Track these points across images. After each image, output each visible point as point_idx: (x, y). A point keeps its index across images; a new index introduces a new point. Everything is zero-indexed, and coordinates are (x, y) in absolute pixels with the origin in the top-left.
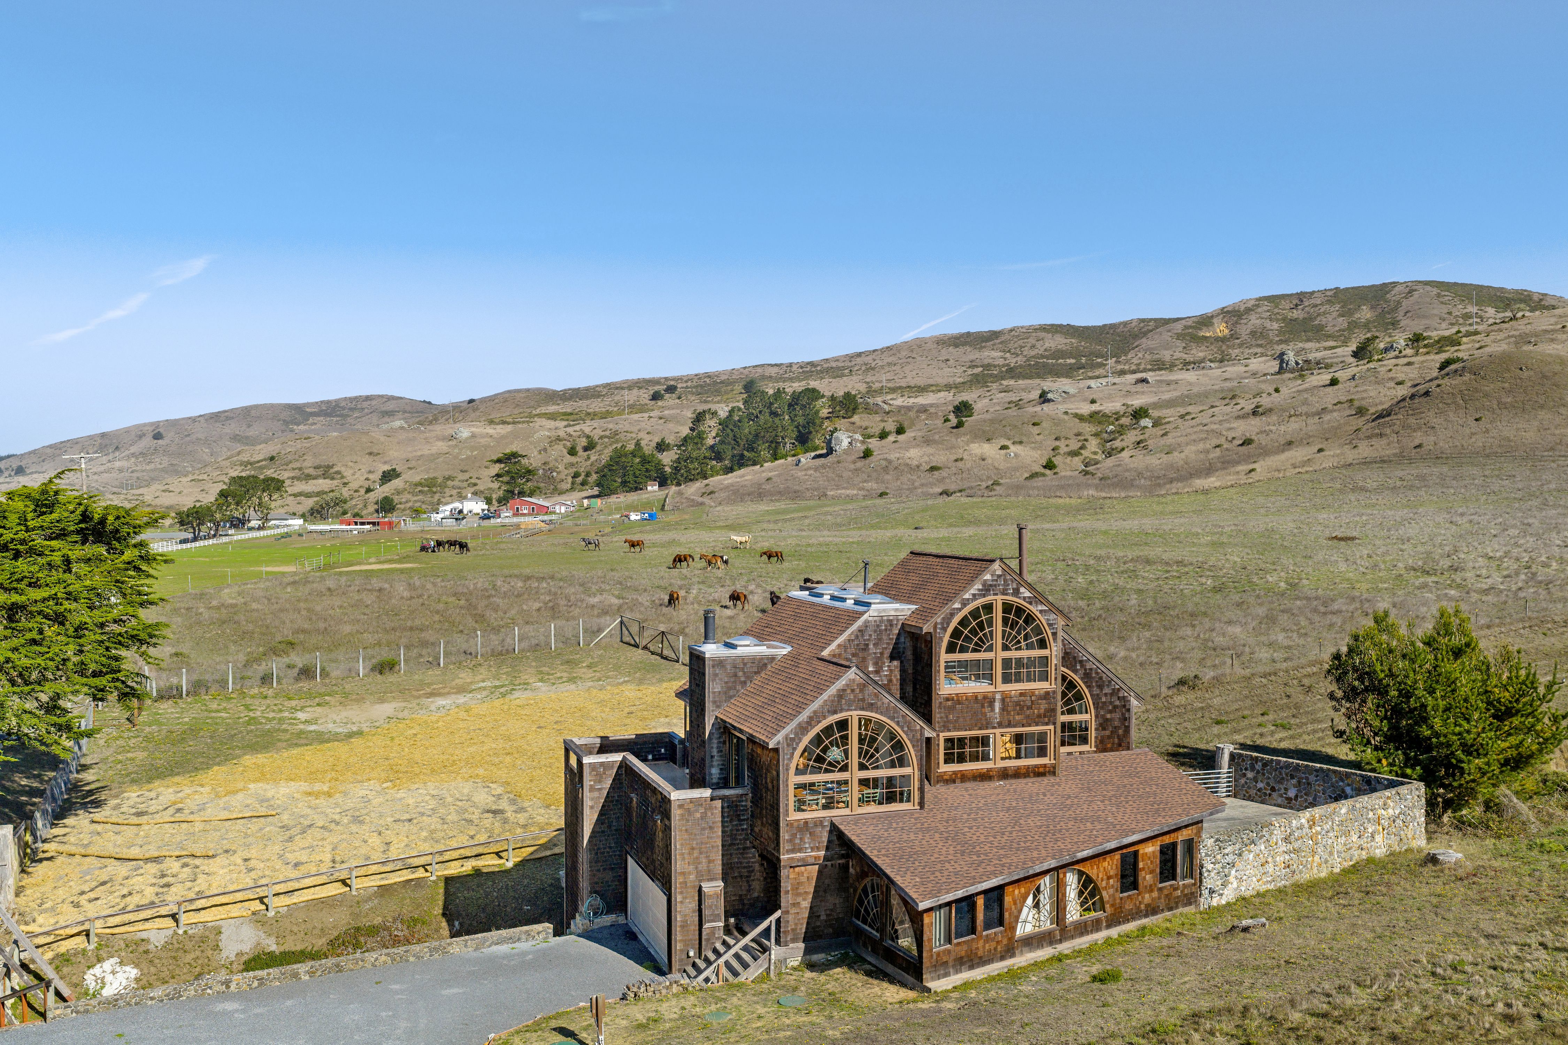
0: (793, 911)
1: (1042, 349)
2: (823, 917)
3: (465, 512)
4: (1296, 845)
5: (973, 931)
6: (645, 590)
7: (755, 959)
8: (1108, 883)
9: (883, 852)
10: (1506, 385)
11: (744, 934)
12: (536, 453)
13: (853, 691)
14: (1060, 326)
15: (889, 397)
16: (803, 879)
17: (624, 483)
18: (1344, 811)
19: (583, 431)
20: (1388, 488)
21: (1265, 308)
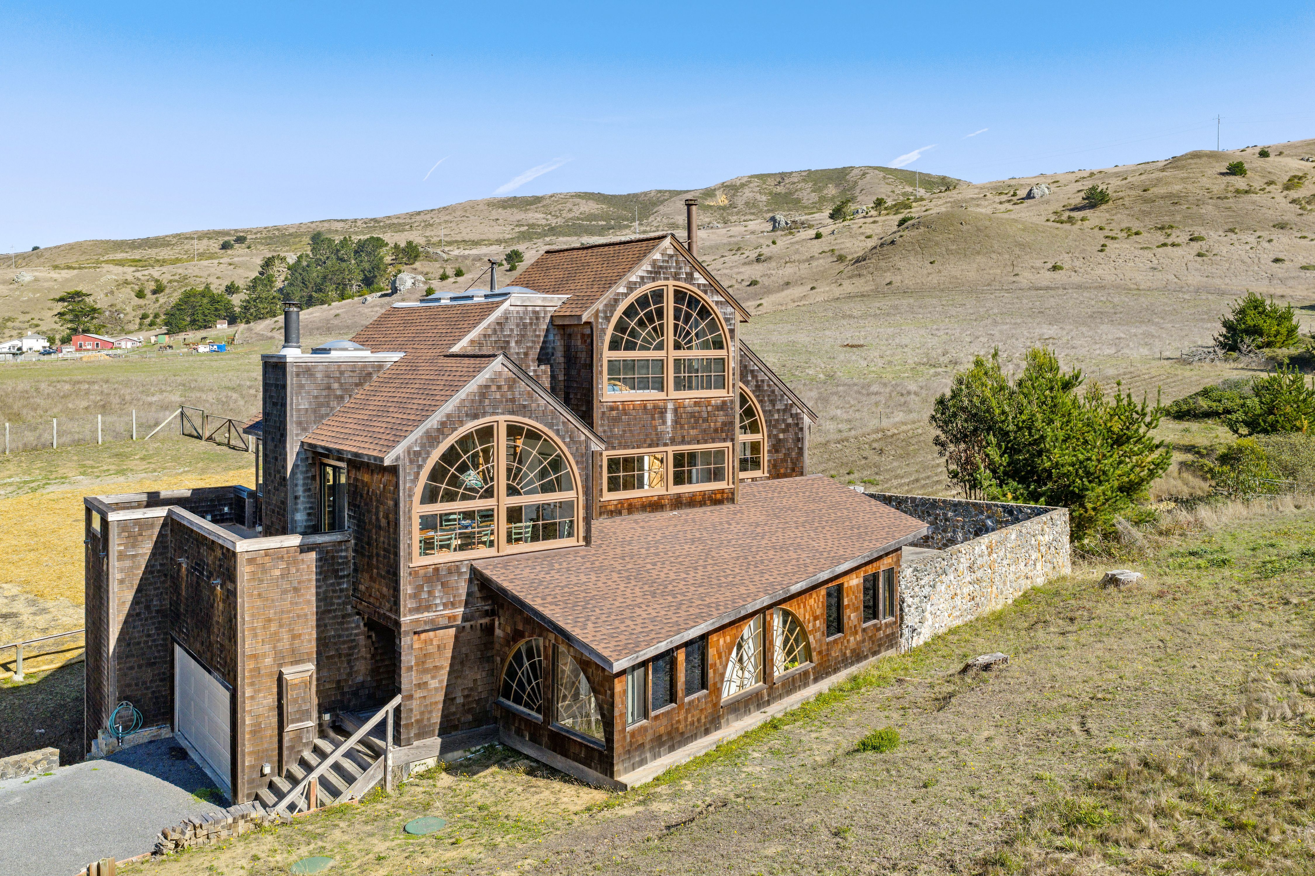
0: (418, 694)
1: (578, 212)
2: (460, 700)
3: (24, 349)
4: (979, 574)
5: (673, 698)
6: (211, 390)
7: (364, 767)
8: (814, 625)
9: (549, 599)
10: (952, 236)
11: (347, 735)
12: (102, 296)
13: (499, 387)
14: (593, 194)
15: (447, 249)
16: (432, 649)
17: (193, 322)
18: (1013, 536)
19: (152, 276)
20: (870, 316)
21: (756, 184)
